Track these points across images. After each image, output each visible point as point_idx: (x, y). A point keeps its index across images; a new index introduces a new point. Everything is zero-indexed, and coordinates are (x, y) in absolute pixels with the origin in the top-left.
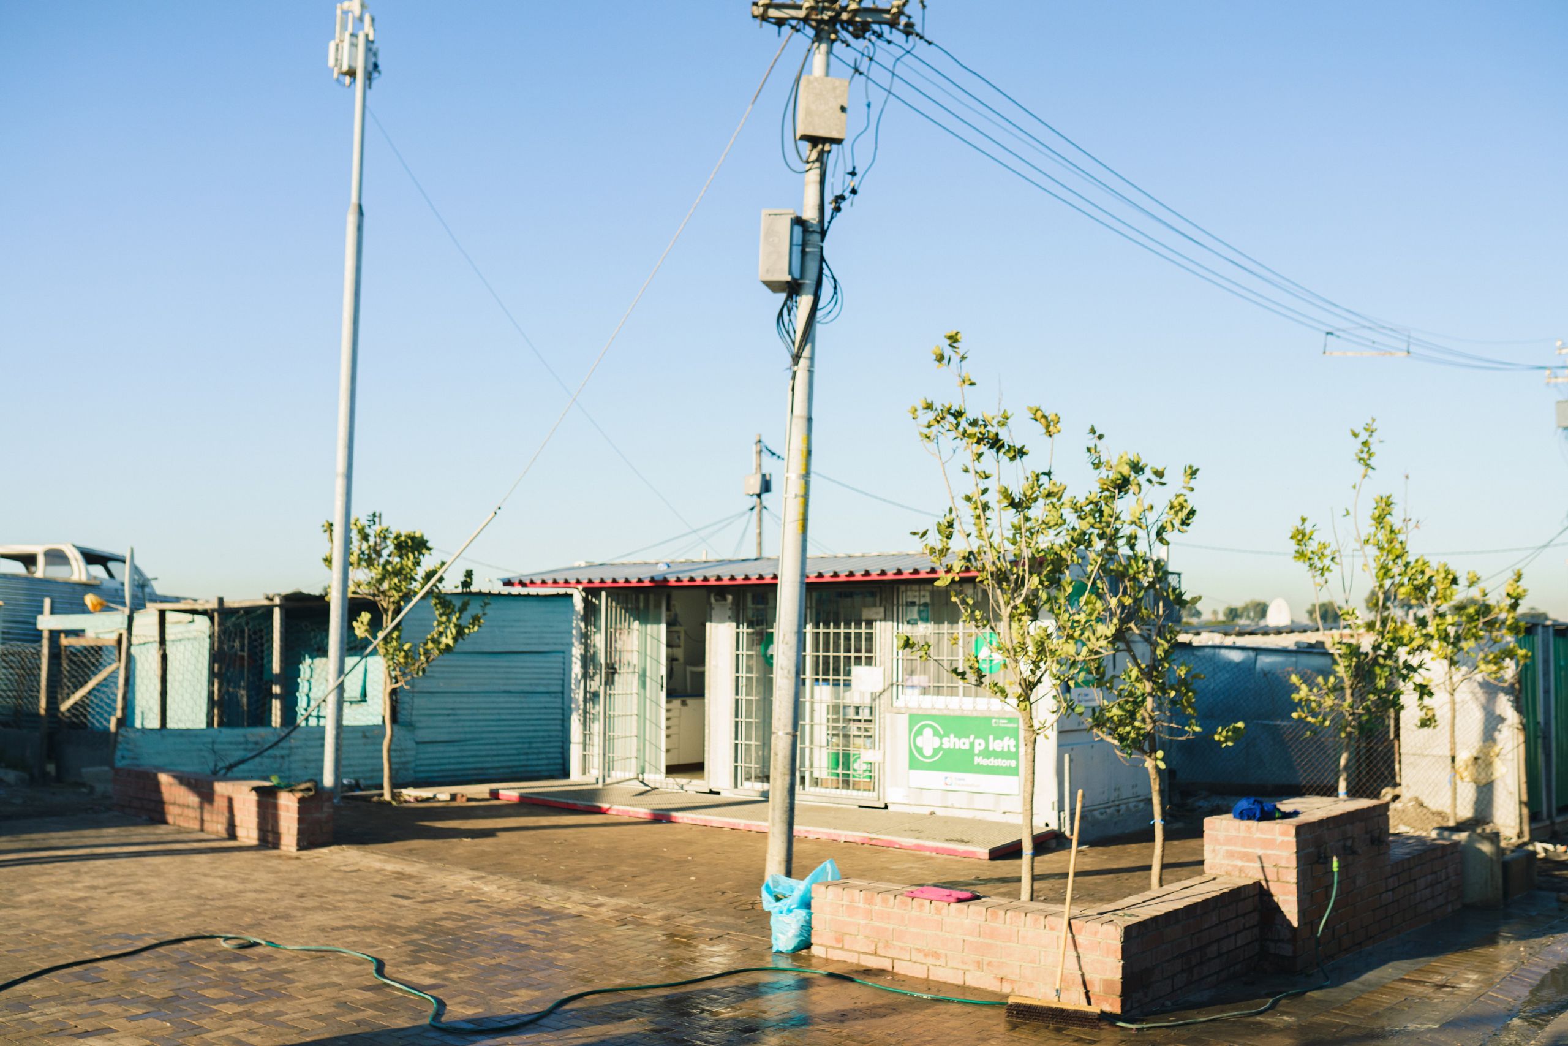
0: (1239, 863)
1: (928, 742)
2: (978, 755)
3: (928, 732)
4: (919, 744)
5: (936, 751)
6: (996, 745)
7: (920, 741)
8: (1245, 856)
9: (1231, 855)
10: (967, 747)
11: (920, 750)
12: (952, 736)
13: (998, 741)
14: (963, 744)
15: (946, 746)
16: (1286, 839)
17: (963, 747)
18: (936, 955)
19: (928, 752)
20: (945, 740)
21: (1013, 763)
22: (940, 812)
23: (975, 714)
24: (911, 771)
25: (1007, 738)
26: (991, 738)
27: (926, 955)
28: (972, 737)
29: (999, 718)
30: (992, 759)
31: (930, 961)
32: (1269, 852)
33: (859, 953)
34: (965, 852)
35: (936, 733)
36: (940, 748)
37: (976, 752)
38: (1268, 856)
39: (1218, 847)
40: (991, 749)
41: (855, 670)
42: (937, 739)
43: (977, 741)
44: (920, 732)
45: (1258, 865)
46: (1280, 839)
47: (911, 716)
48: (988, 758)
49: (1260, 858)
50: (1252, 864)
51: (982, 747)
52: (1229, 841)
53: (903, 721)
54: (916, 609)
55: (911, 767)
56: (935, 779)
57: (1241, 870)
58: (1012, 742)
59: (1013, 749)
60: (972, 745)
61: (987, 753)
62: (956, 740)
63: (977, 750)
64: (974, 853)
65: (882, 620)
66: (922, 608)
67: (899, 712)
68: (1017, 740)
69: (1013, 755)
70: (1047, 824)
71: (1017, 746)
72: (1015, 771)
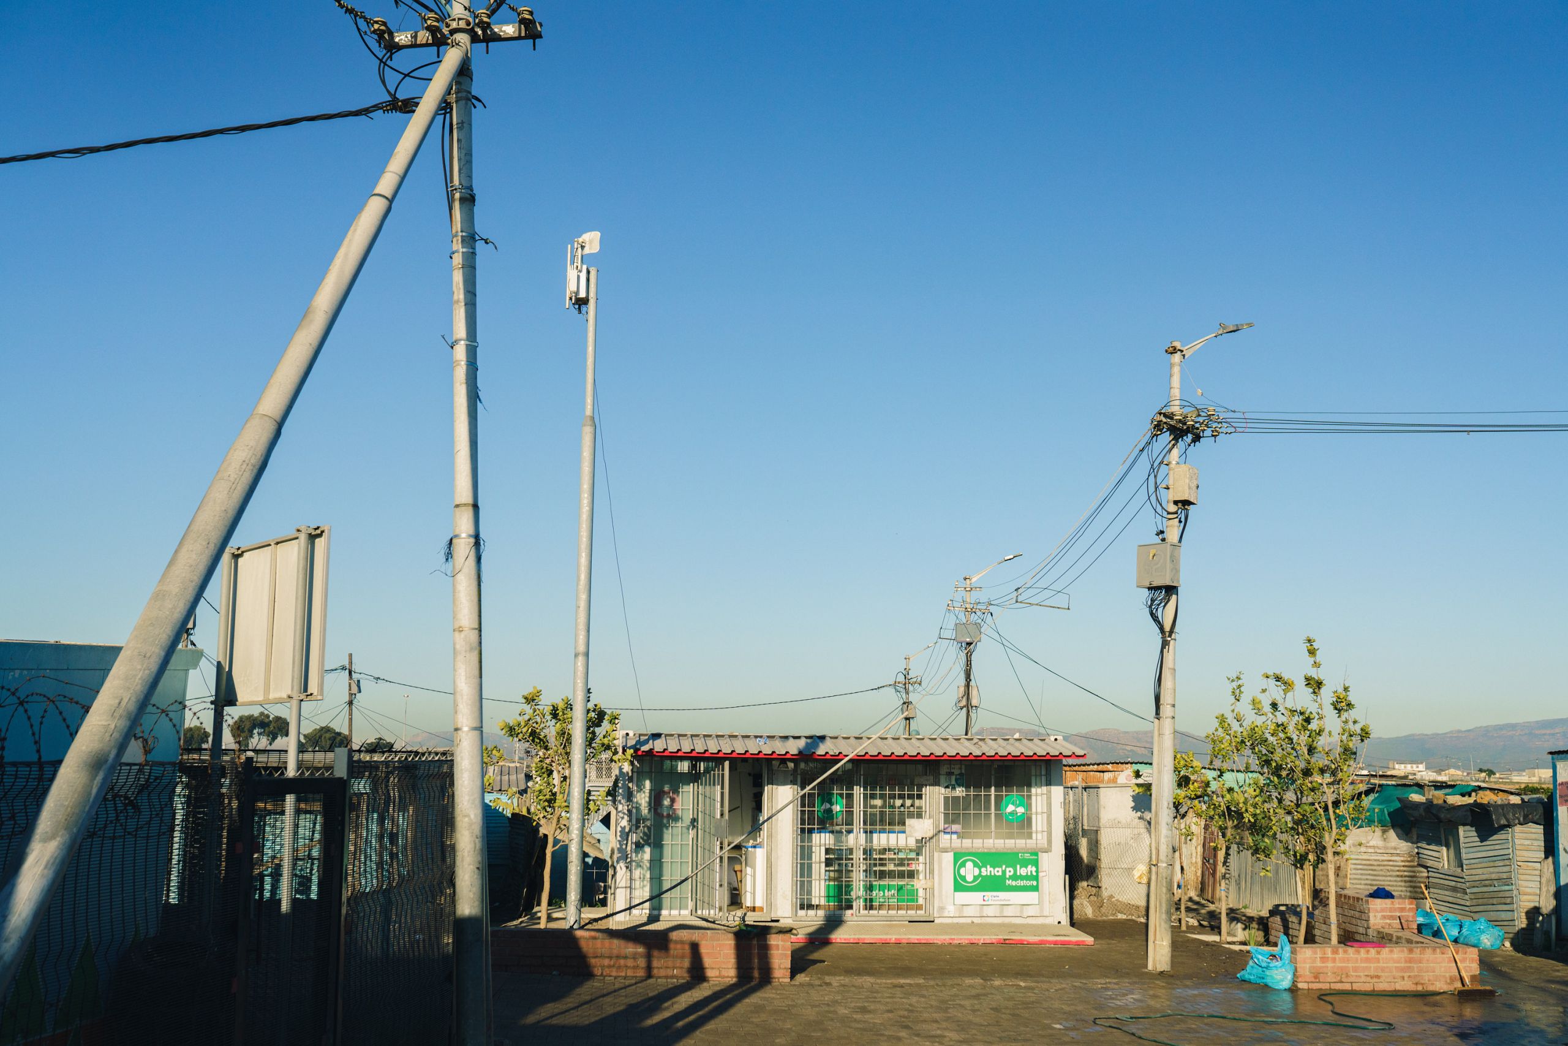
0: (1388, 921)
1: (970, 871)
2: (1009, 879)
3: (969, 865)
4: (962, 874)
5: (975, 878)
6: (1023, 872)
7: (962, 871)
8: (1392, 918)
9: (1384, 917)
10: (1000, 874)
11: (964, 878)
12: (988, 866)
13: (1023, 869)
14: (998, 872)
15: (984, 873)
16: (1411, 906)
17: (997, 874)
18: (1378, 977)
19: (970, 878)
20: (983, 870)
21: (1035, 883)
22: (978, 921)
23: (1005, 851)
24: (957, 894)
25: (1030, 866)
26: (1018, 866)
27: (1371, 978)
28: (1004, 867)
29: (1024, 853)
30: (1019, 881)
31: (1375, 980)
32: (1403, 914)
33: (1330, 983)
34: (1077, 942)
35: (975, 865)
36: (980, 875)
37: (1008, 877)
38: (1402, 916)
39: (1377, 914)
40: (1018, 874)
41: (908, 822)
42: (976, 869)
43: (1008, 869)
44: (963, 865)
45: (1398, 921)
46: (1408, 906)
47: (955, 854)
48: (1016, 881)
49: (1399, 917)
50: (1395, 921)
51: (1012, 873)
52: (1382, 910)
53: (949, 857)
54: (953, 777)
55: (955, 890)
56: (976, 897)
57: (1389, 925)
58: (1034, 869)
59: (1034, 874)
60: (1004, 872)
61: (1015, 877)
62: (992, 869)
63: (1008, 874)
64: (1083, 941)
65: (931, 785)
66: (958, 777)
67: (945, 851)
68: (1037, 868)
69: (1036, 878)
70: (1059, 922)
71: (1037, 871)
72: (1035, 889)
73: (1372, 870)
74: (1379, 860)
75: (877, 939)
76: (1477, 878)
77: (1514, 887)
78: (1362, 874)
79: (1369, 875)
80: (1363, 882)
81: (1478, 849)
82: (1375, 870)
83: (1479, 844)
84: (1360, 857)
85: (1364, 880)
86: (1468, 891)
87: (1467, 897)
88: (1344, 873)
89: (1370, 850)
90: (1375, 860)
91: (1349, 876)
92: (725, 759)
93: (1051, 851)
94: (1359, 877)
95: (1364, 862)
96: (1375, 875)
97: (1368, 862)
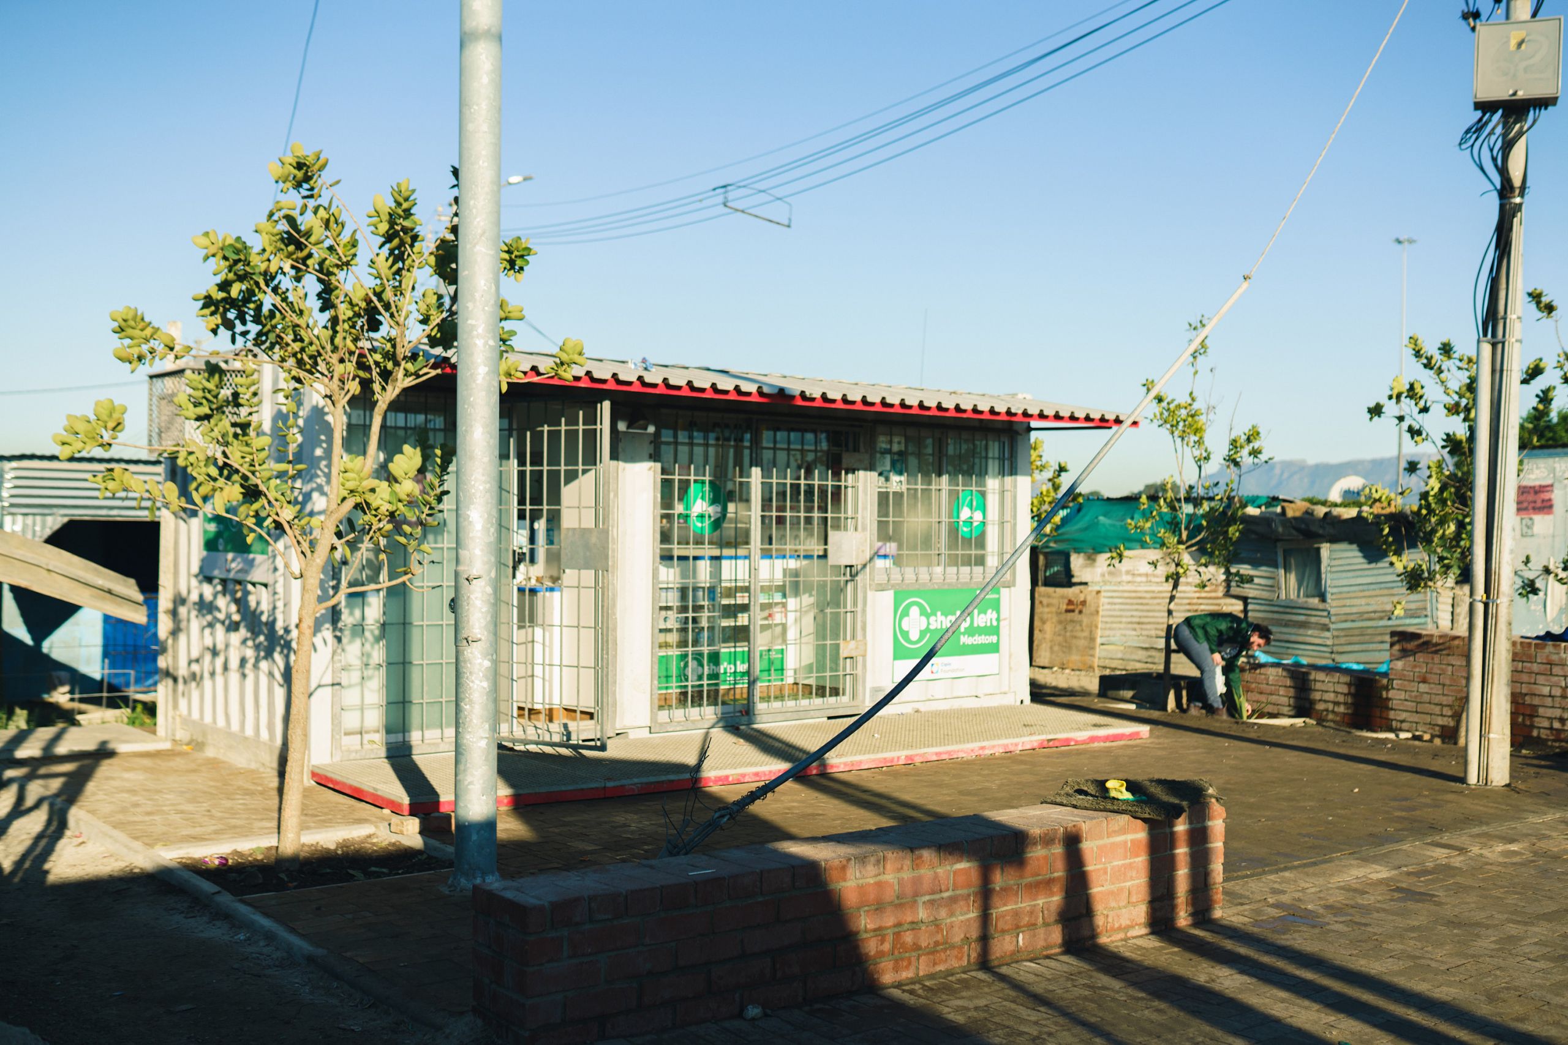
1: (915, 623)
2: (964, 634)
3: (915, 611)
4: (905, 627)
5: (922, 634)
6: (982, 620)
7: (905, 624)
11: (905, 634)
12: (939, 613)
13: (982, 615)
15: (932, 626)
19: (914, 636)
20: (932, 619)
21: (994, 639)
22: (923, 707)
23: (959, 586)
24: (896, 662)
25: (990, 611)
26: (976, 612)
30: (976, 637)
34: (1131, 735)
35: (923, 612)
36: (927, 630)
37: (963, 630)
40: (975, 625)
41: (833, 535)
42: (924, 619)
44: (905, 613)
47: (896, 594)
48: (973, 636)
51: (967, 625)
53: (887, 598)
54: (888, 458)
55: (895, 658)
58: (995, 615)
59: (995, 623)
61: (972, 630)
62: (943, 618)
63: (963, 626)
64: (1138, 733)
65: (865, 469)
66: (896, 457)
67: (881, 588)
68: (998, 613)
69: (995, 630)
70: (1022, 702)
71: (998, 620)
72: (994, 648)
73: (1142, 604)
74: (1153, 592)
75: (879, 760)
76: (1354, 610)
77: (1429, 620)
78: (1121, 610)
79: (1137, 610)
80: (1124, 620)
81: (1367, 573)
82: (1147, 604)
83: (1366, 566)
84: (1121, 588)
85: (1126, 617)
86: (1332, 626)
87: (1327, 634)
88: (1093, 609)
89: (1139, 579)
90: (1146, 592)
91: (1101, 613)
92: (602, 395)
93: (1014, 585)
94: (1118, 613)
95: (1126, 595)
96: (1148, 611)
97: (1133, 595)
